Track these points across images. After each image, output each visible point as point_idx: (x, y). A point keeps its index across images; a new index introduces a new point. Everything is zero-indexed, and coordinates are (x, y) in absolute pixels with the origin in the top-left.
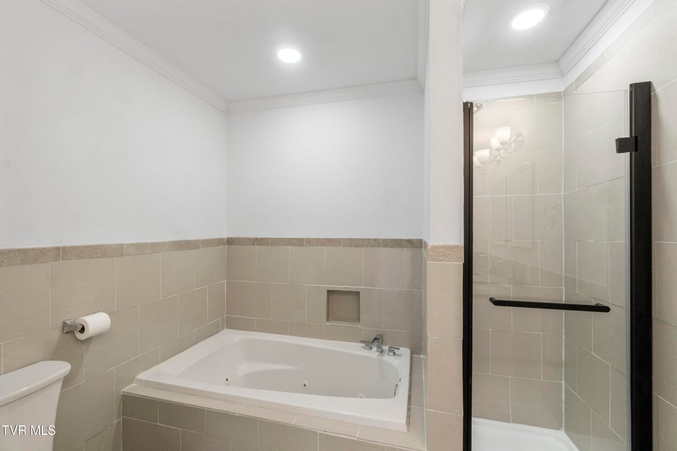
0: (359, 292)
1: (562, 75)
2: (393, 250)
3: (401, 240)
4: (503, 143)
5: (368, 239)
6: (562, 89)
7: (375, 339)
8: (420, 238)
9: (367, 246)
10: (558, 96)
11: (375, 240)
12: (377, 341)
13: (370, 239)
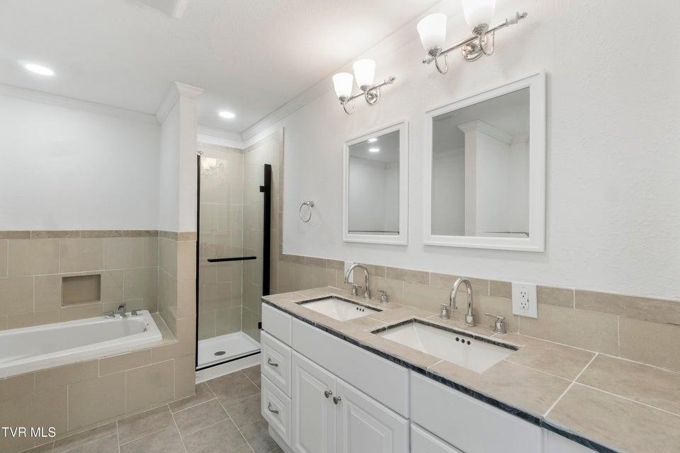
0: (100, 275)
1: (243, 140)
2: (134, 238)
3: (141, 231)
4: (211, 168)
5: (109, 231)
6: (243, 148)
7: (120, 307)
8: (157, 229)
9: (109, 236)
10: (241, 151)
11: (117, 231)
12: (122, 308)
13: (112, 231)
